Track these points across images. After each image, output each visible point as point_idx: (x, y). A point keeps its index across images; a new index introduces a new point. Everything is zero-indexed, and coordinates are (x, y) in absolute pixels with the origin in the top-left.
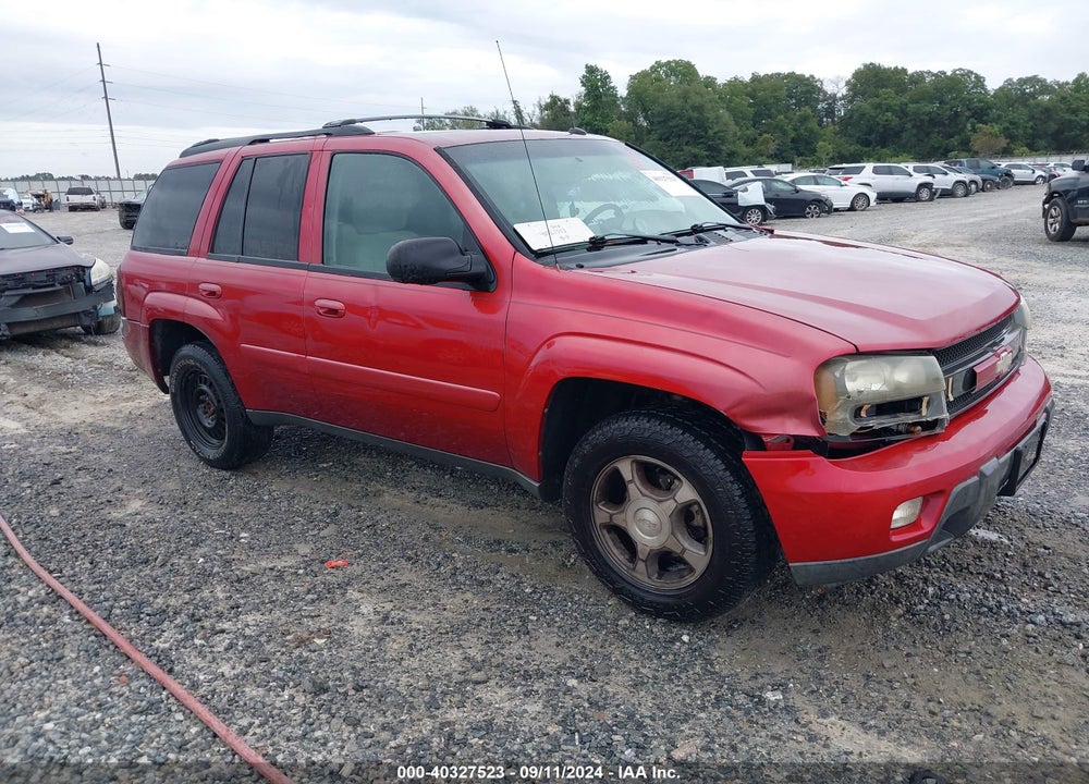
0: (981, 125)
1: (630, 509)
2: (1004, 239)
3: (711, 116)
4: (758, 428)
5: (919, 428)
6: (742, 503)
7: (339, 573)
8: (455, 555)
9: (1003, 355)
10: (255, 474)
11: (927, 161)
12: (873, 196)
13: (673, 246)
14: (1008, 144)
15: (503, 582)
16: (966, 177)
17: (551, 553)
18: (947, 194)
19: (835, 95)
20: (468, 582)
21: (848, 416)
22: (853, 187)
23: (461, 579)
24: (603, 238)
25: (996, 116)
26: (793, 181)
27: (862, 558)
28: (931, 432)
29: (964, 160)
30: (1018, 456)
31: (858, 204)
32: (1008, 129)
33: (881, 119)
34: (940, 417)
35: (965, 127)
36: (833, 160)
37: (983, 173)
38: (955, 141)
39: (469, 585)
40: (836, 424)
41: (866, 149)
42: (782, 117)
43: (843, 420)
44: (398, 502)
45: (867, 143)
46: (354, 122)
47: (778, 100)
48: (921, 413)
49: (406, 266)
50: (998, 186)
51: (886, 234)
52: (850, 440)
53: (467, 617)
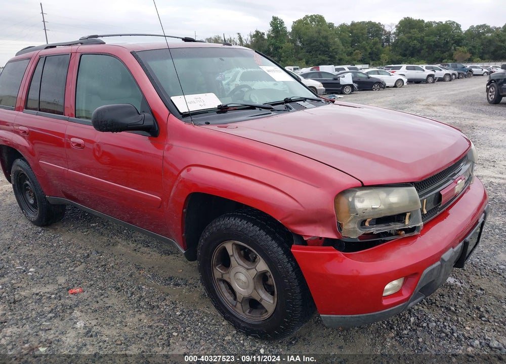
0: (458, 47)
1: (233, 272)
2: (467, 103)
3: (331, 41)
4: (301, 232)
5: (403, 232)
6: (294, 275)
7: (74, 297)
8: (144, 287)
9: (459, 182)
10: (55, 229)
11: (432, 64)
12: (405, 80)
13: (269, 111)
14: (471, 56)
15: (165, 307)
16: (450, 72)
17: (199, 286)
18: (441, 80)
19: (390, 32)
20: (145, 307)
21: (356, 226)
22: (396, 76)
23: (142, 304)
24: (226, 106)
25: (465, 43)
26: (367, 73)
27: (364, 315)
28: (411, 234)
29: (450, 64)
30: (466, 244)
31: (398, 84)
32: (470, 49)
33: (412, 44)
34: (417, 225)
35: (451, 48)
36: (388, 63)
37: (459, 70)
38: (446, 54)
39: (145, 309)
40: (349, 231)
41: (404, 58)
42: (364, 42)
43: (353, 228)
44: (124, 250)
45: (405, 55)
46: (97, 36)
47: (363, 34)
48: (404, 222)
49: (101, 122)
50: (465, 76)
51: (410, 99)
52: (359, 241)
53: (137, 332)
